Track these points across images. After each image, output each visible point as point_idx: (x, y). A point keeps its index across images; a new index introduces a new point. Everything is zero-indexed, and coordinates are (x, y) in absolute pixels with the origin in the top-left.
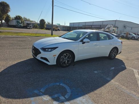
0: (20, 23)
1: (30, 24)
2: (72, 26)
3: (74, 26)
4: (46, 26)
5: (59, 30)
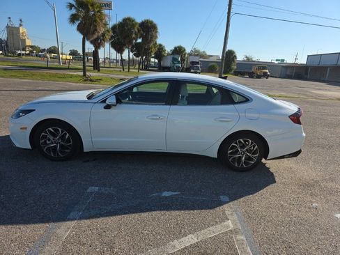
0: (179, 62)
1: (198, 63)
2: (316, 64)
3: (322, 64)
4: (235, 67)
5: (265, 75)
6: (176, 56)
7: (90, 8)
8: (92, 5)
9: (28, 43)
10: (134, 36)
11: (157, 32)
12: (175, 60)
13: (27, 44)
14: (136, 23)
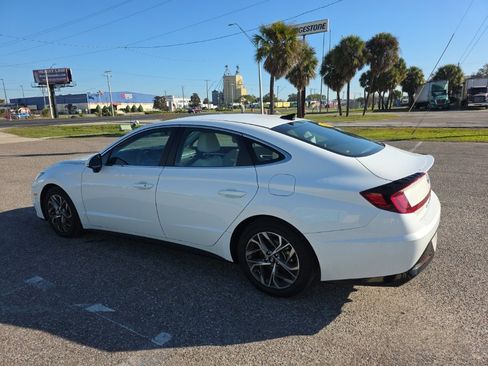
0: (444, 93)
1: (482, 90)
6: (439, 83)
7: (279, 36)
8: (282, 32)
9: (244, 92)
10: (356, 62)
11: (396, 49)
12: (436, 89)
13: (243, 94)
14: (361, 43)
